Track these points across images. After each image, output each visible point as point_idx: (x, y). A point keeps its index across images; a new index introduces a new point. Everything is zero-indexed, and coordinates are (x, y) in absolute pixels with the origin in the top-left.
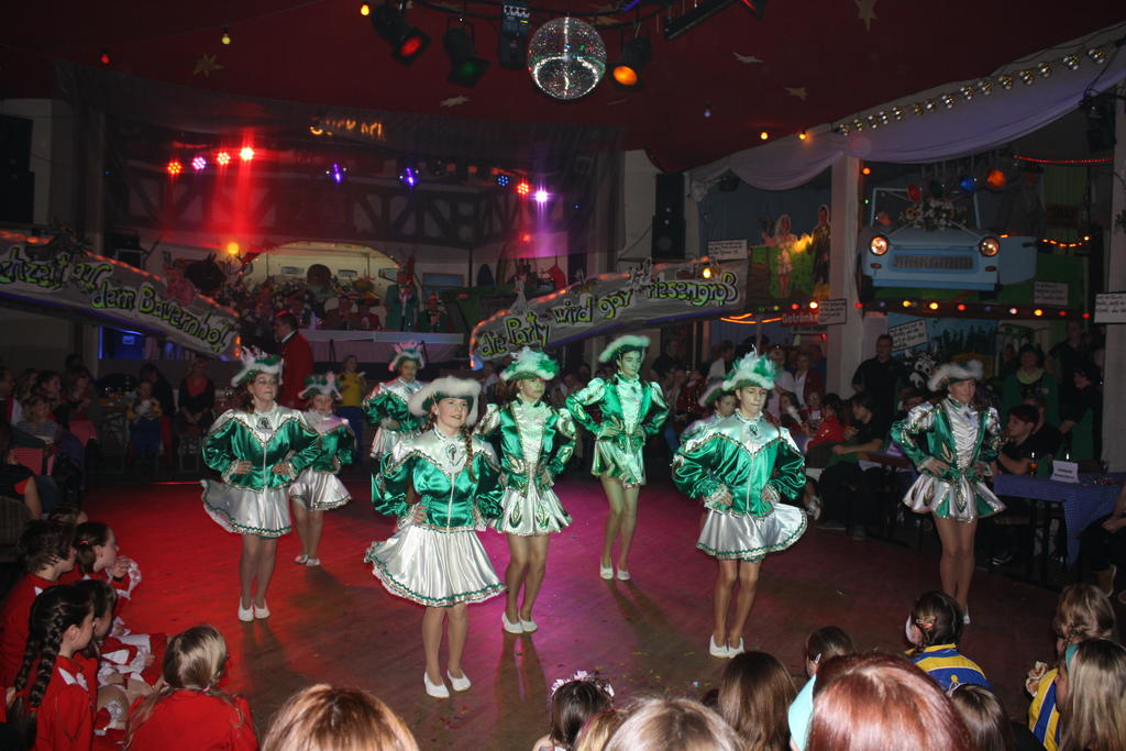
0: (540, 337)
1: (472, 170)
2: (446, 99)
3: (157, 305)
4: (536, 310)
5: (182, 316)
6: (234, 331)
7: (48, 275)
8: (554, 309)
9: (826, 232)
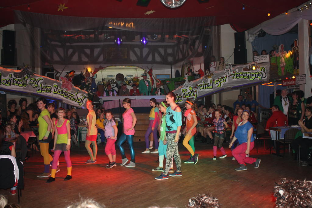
0: (195, 96)
1: (167, 36)
2: (147, 12)
3: (59, 90)
4: (192, 85)
5: (68, 94)
6: (86, 98)
7: (22, 82)
8: (198, 85)
9: (297, 49)
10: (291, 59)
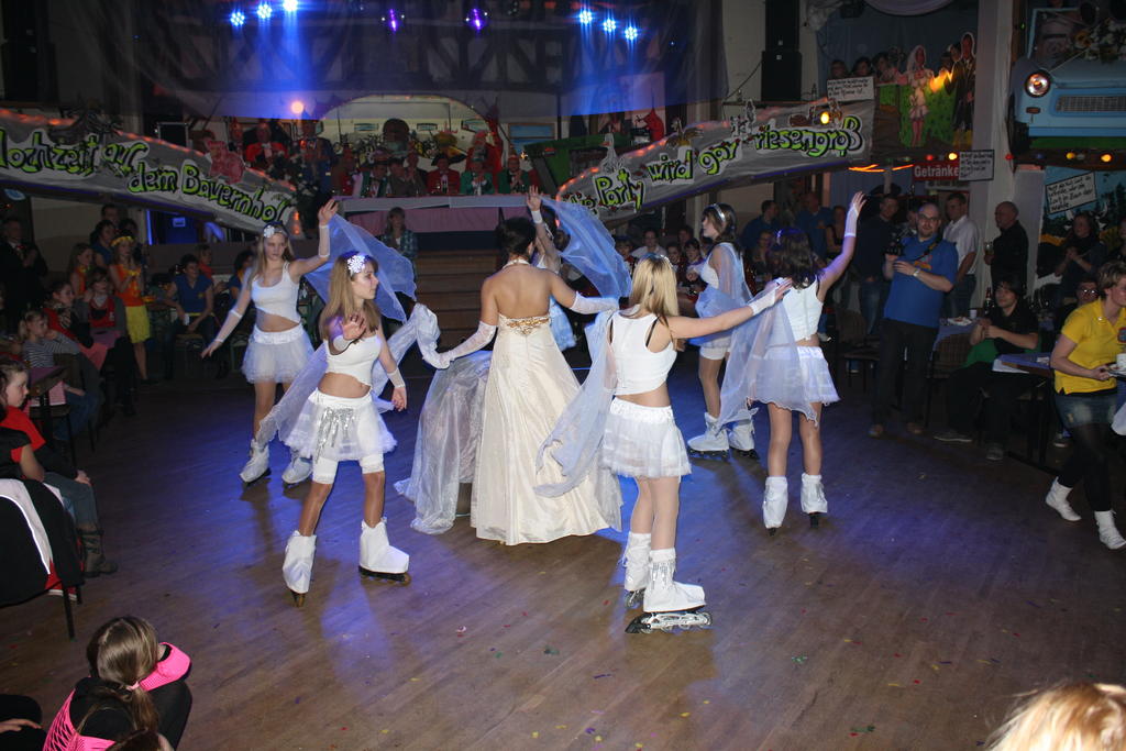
0: (635, 199)
1: (551, 5)
3: (202, 184)
4: (629, 166)
5: (231, 194)
6: (290, 206)
7: (77, 160)
8: (648, 165)
9: (970, 67)
10: (949, 98)
